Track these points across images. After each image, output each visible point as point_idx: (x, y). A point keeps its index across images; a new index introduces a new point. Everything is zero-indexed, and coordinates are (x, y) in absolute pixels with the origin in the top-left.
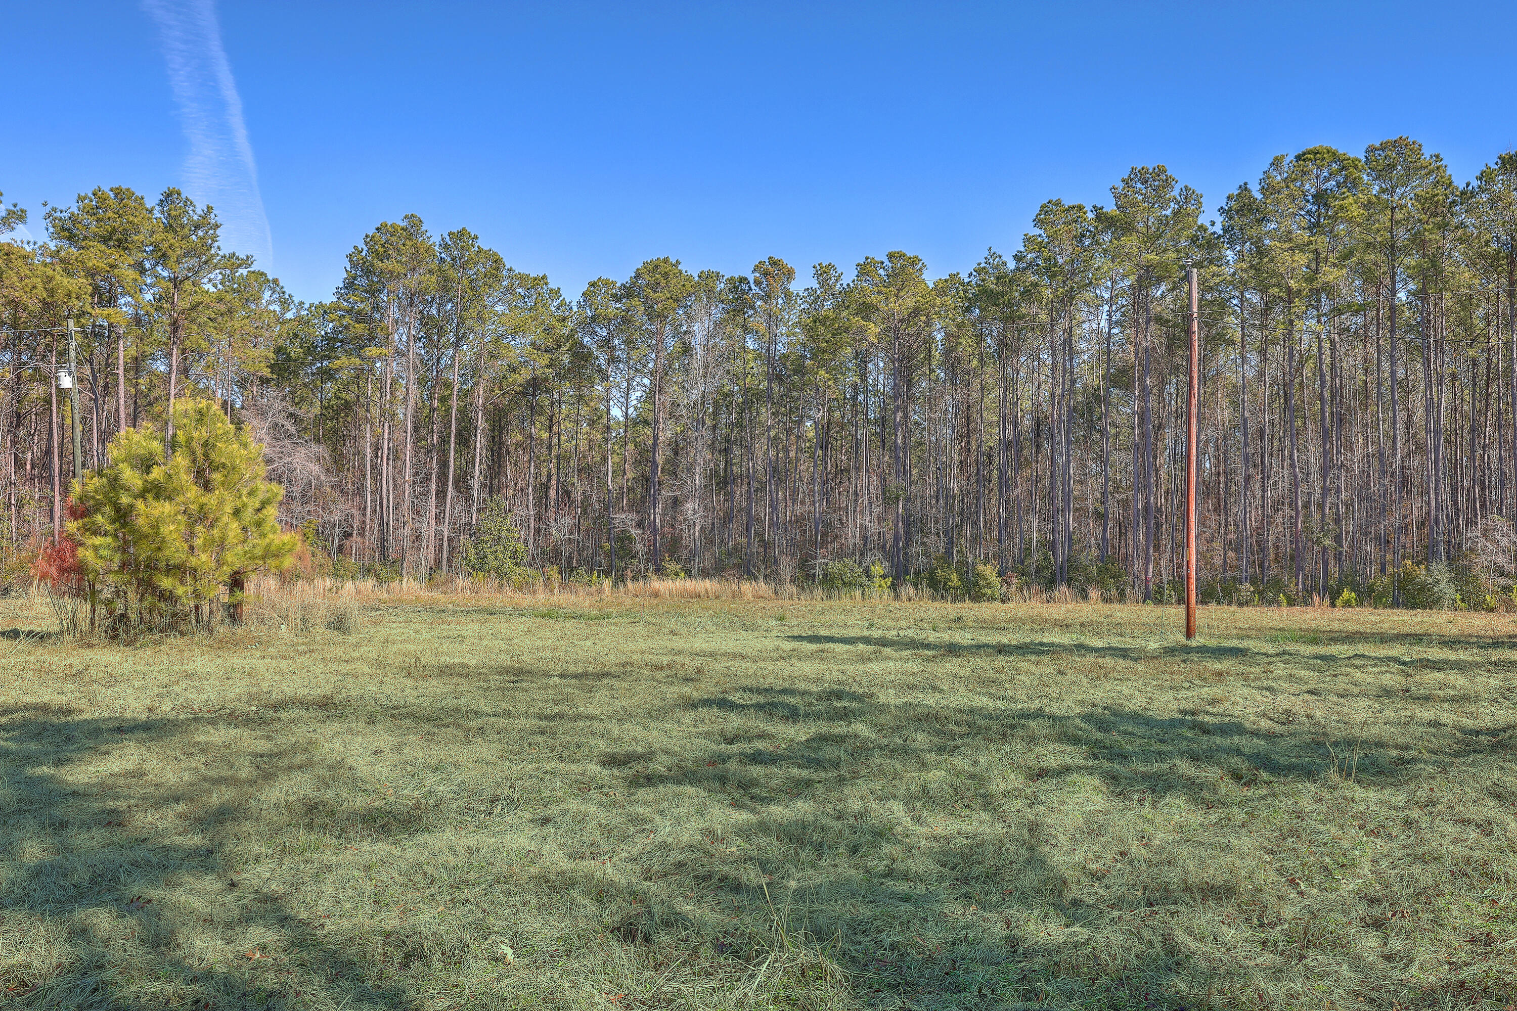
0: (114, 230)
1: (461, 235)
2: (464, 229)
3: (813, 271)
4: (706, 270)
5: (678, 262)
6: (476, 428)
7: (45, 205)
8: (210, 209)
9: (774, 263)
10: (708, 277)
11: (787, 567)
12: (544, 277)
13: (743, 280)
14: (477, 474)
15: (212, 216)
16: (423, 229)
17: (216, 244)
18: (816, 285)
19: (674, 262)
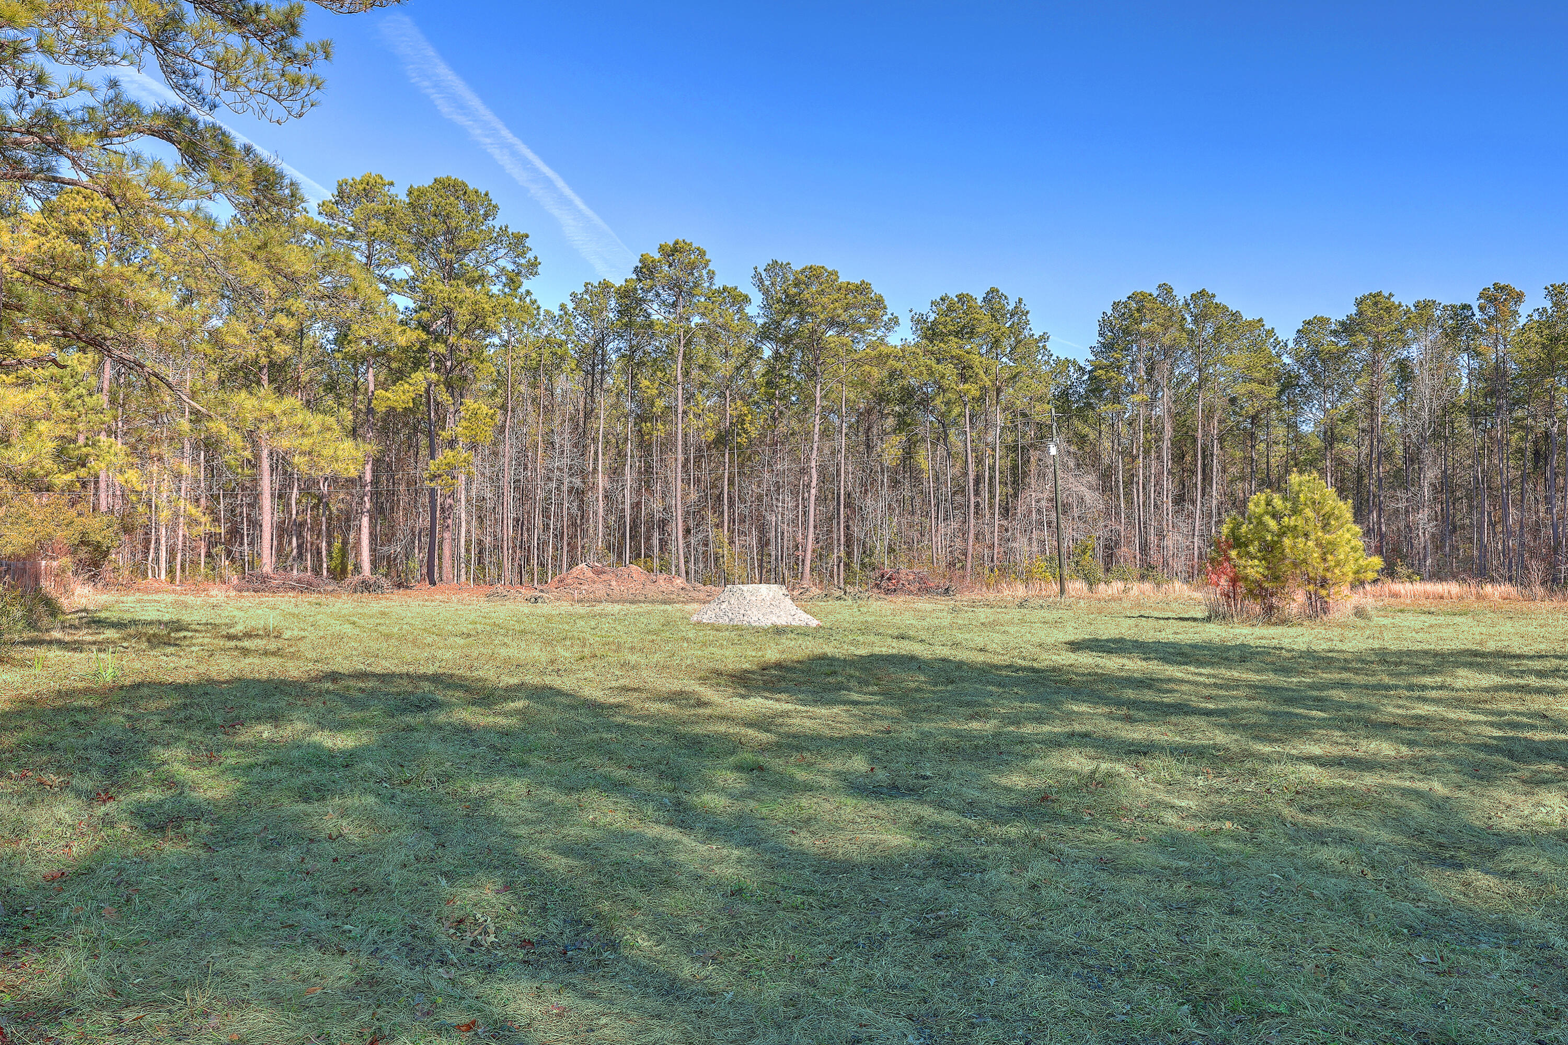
0: (964, 327)
1: (1202, 293)
2: (1204, 290)
3: (1545, 292)
4: (1422, 300)
5: (1391, 295)
6: (1212, 455)
7: (911, 311)
8: (1020, 300)
9: (1498, 288)
10: (1424, 307)
11: (1536, 568)
12: (1260, 320)
13: (1466, 307)
14: (1214, 493)
15: (1023, 306)
16: (1174, 294)
17: (1029, 327)
18: (1548, 304)
19: (1386, 295)
